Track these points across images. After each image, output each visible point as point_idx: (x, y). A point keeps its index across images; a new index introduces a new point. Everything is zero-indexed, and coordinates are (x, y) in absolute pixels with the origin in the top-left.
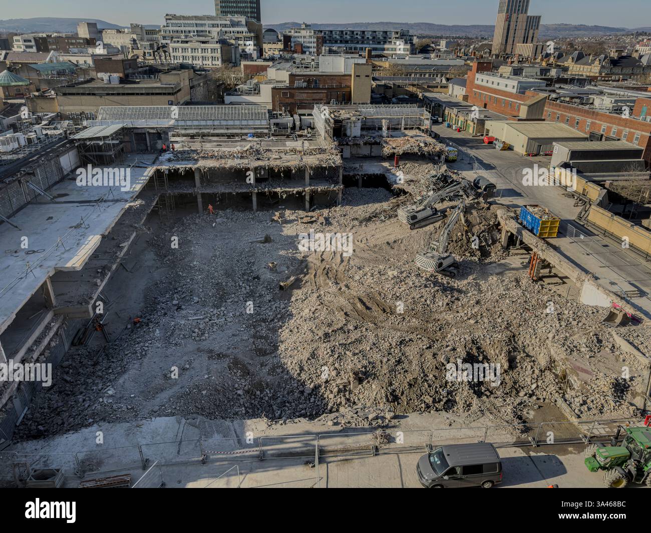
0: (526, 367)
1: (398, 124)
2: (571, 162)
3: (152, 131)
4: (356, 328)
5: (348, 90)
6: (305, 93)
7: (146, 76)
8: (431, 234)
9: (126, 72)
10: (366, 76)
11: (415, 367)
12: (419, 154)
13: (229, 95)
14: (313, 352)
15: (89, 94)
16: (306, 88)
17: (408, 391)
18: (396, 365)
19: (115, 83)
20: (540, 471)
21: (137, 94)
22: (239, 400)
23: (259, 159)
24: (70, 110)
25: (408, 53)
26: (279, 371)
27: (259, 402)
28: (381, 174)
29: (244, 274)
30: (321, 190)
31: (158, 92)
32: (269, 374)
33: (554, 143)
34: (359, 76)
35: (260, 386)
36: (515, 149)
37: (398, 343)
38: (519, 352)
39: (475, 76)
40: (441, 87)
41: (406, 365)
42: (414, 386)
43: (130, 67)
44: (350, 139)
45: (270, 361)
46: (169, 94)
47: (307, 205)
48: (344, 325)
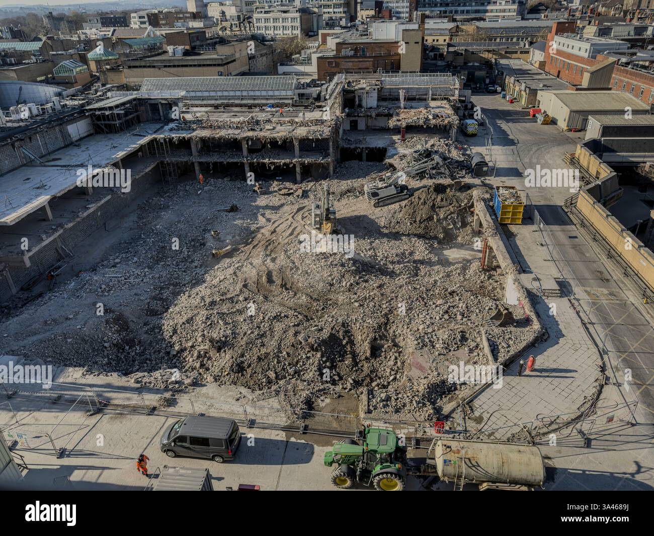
0: (391, 357)
1: (426, 94)
2: (603, 139)
3: (164, 102)
4: (246, 299)
5: (397, 58)
6: (351, 61)
7: (211, 48)
8: (395, 213)
9: (193, 44)
10: (416, 43)
11: (274, 343)
12: (425, 127)
13: (282, 65)
14: (192, 318)
15: (149, 67)
17: (255, 364)
18: (258, 339)
19: (179, 55)
20: (284, 456)
21: (191, 66)
22: (104, 351)
23: (252, 130)
24: (134, 82)
25: (515, 14)
26: (157, 331)
27: (125, 356)
28: (383, 148)
29: (193, 240)
30: (308, 162)
31: (208, 63)
32: (146, 332)
33: (590, 117)
34: (408, 43)
35: (131, 343)
36: (559, 123)
37: (271, 318)
38: (388, 341)
39: (554, 38)
40: (521, 53)
41: (265, 340)
42: (263, 360)
43: (198, 39)
44: (363, 110)
45: (154, 321)
46: (219, 65)
47: (298, 177)
48: (236, 295)
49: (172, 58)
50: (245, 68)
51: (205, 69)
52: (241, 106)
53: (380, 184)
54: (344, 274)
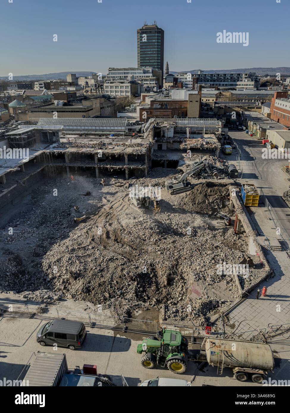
0: (179, 286)
1: (202, 131)
3: (50, 131)
4: (93, 248)
5: (186, 109)
7: (79, 102)
8: (183, 198)
9: (69, 100)
10: (196, 101)
11: (109, 275)
12: (201, 149)
13: (119, 112)
14: (60, 259)
15: (43, 112)
16: (159, 109)
17: (97, 288)
18: (99, 272)
19: (61, 106)
20: (113, 347)
21: (67, 111)
22: (6, 278)
23: (101, 148)
24: (34, 120)
25: (253, 87)
26: (39, 266)
27: (19, 281)
28: (176, 160)
29: (63, 212)
30: (133, 168)
31: (77, 110)
32: (33, 267)
34: (192, 101)
35: (23, 273)
36: (279, 148)
37: (108, 260)
38: (178, 275)
39: (275, 101)
40: (257, 108)
41: (104, 273)
42: (102, 286)
43: (72, 97)
44: (165, 138)
45: (37, 260)
46: (83, 112)
47: (127, 176)
48: (87, 245)
49: (57, 107)
50: (98, 114)
51: (75, 113)
52: (95, 135)
53: (175, 181)
54: (152, 234)
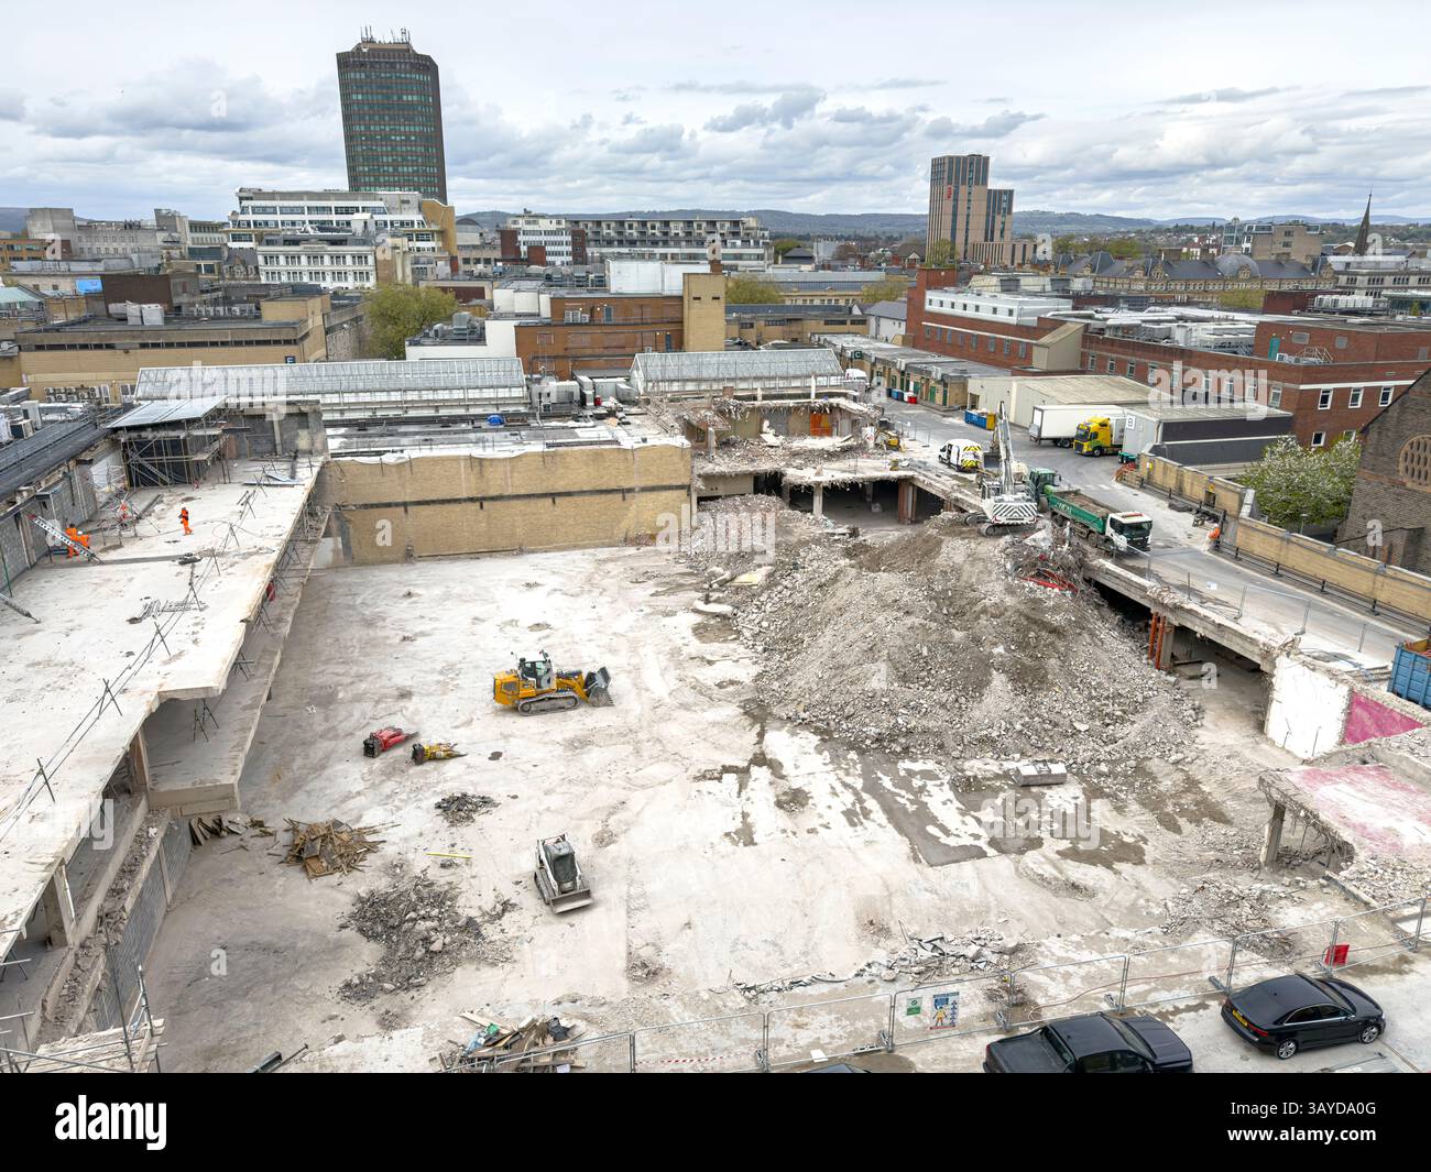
2: (1167, 444)
5: (677, 326)
6: (588, 333)
7: (221, 309)
10: (713, 298)
13: (413, 344)
15: (98, 347)
16: (587, 325)
21: (214, 344)
24: (50, 384)
31: (262, 338)
34: (698, 298)
39: (924, 295)
40: (853, 323)
50: (322, 353)
